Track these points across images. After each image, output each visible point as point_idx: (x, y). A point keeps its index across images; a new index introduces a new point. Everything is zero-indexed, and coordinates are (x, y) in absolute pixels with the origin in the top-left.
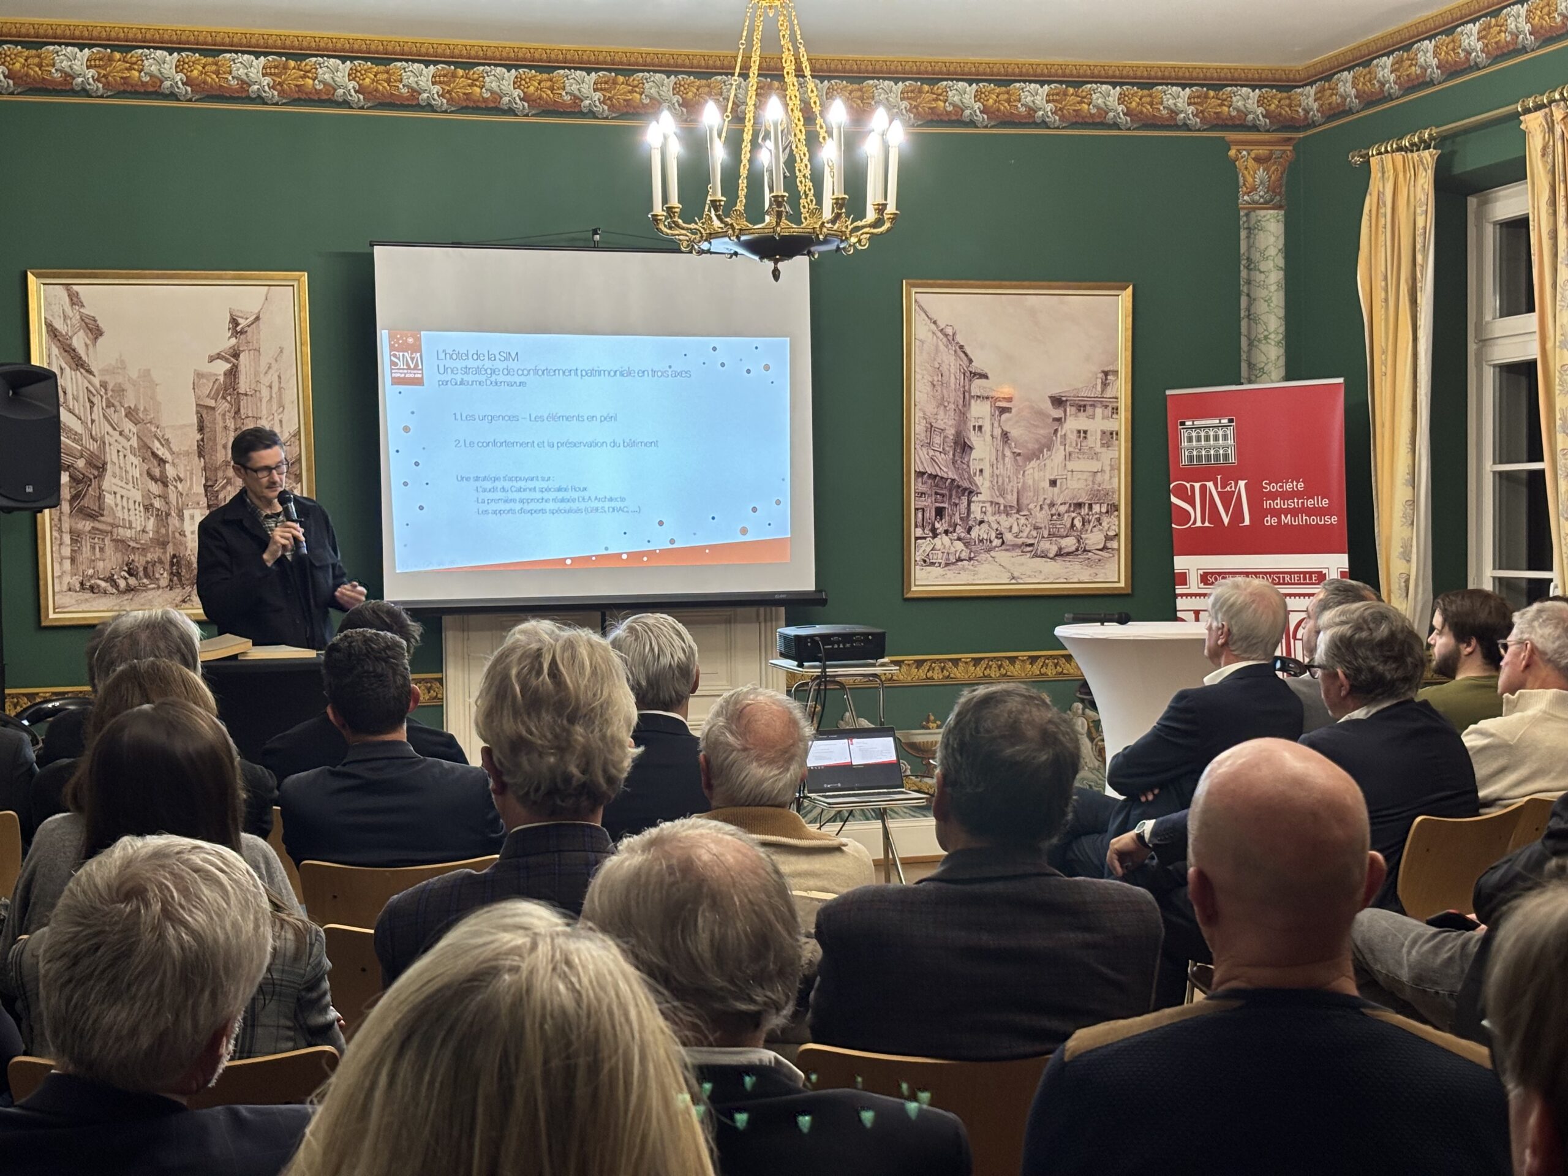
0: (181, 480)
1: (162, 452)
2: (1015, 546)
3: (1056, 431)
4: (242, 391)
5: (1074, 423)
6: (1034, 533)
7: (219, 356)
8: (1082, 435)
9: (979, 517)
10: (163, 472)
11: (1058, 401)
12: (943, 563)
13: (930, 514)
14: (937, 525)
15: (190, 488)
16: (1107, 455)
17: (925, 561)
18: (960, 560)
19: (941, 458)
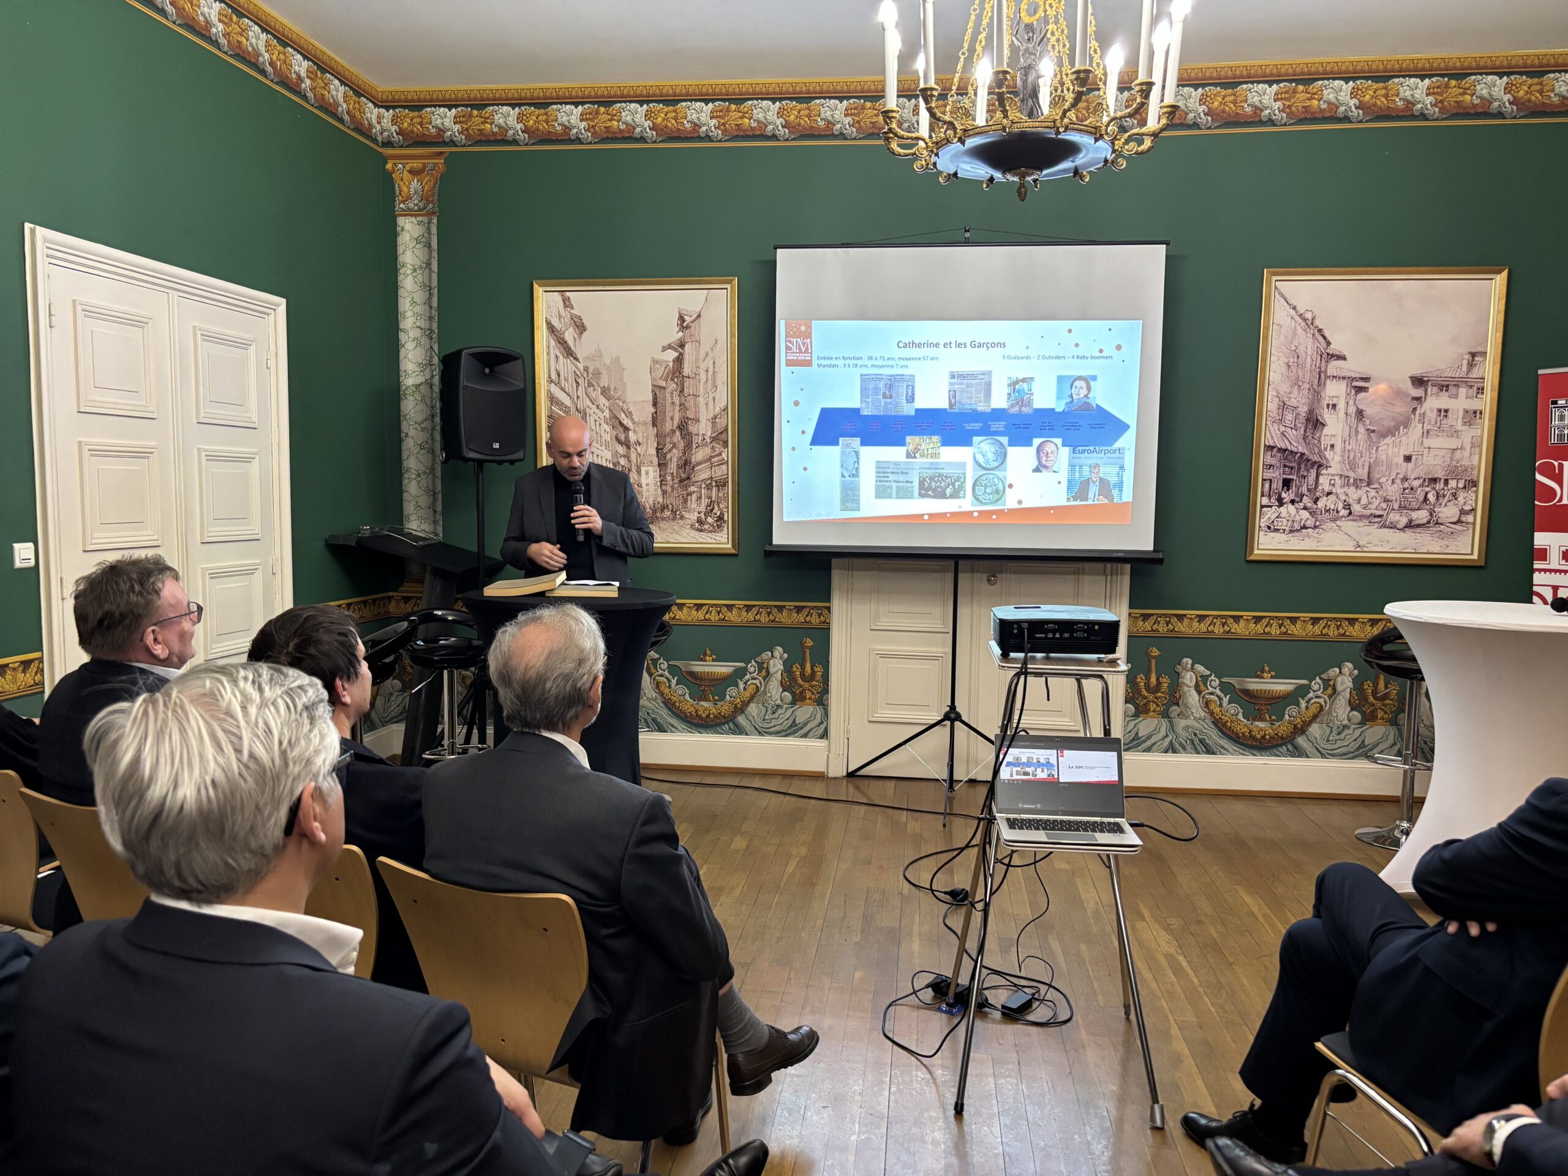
0: (639, 444)
1: (626, 421)
2: (1362, 517)
3: (1415, 410)
4: (685, 374)
5: (1434, 402)
6: (1384, 505)
7: (670, 347)
8: (1443, 413)
9: (1327, 489)
10: (627, 438)
11: (1419, 381)
12: (1288, 529)
13: (1278, 485)
14: (1284, 495)
15: (646, 451)
16: (1468, 434)
17: (1269, 528)
18: (1304, 527)
19: (1291, 433)
